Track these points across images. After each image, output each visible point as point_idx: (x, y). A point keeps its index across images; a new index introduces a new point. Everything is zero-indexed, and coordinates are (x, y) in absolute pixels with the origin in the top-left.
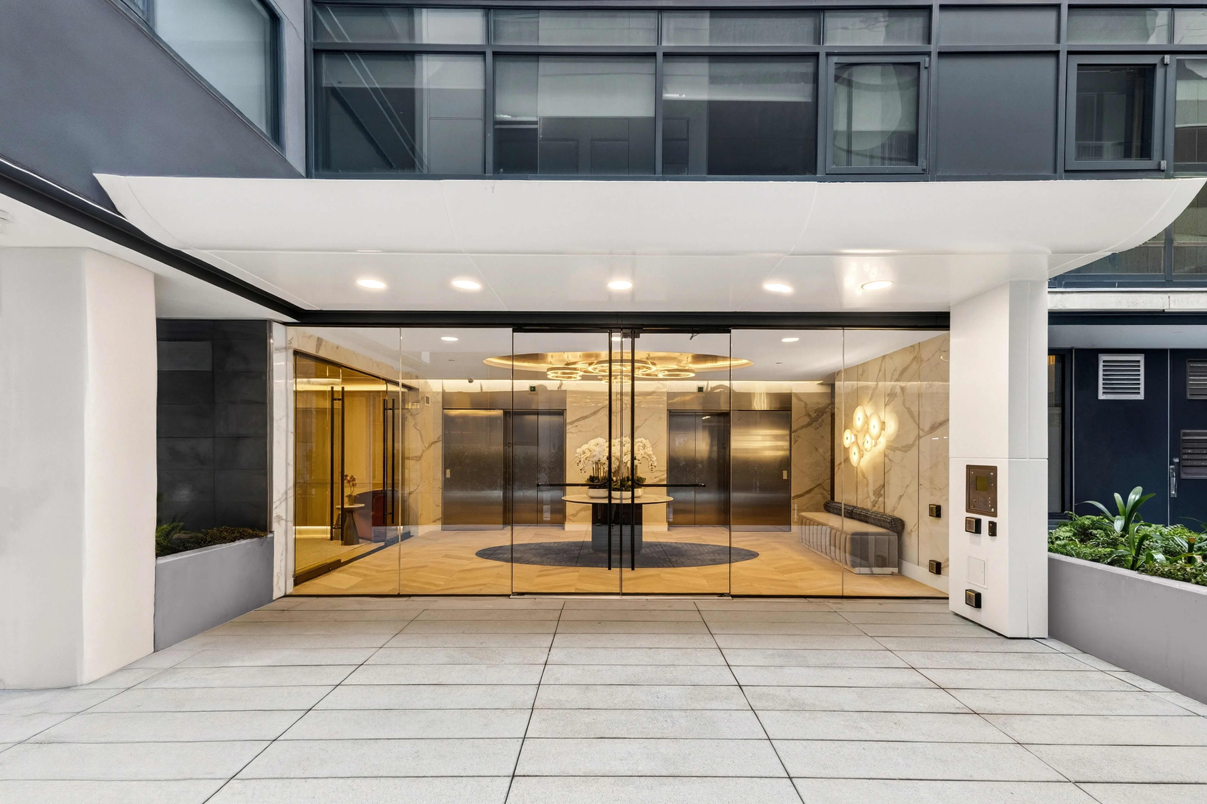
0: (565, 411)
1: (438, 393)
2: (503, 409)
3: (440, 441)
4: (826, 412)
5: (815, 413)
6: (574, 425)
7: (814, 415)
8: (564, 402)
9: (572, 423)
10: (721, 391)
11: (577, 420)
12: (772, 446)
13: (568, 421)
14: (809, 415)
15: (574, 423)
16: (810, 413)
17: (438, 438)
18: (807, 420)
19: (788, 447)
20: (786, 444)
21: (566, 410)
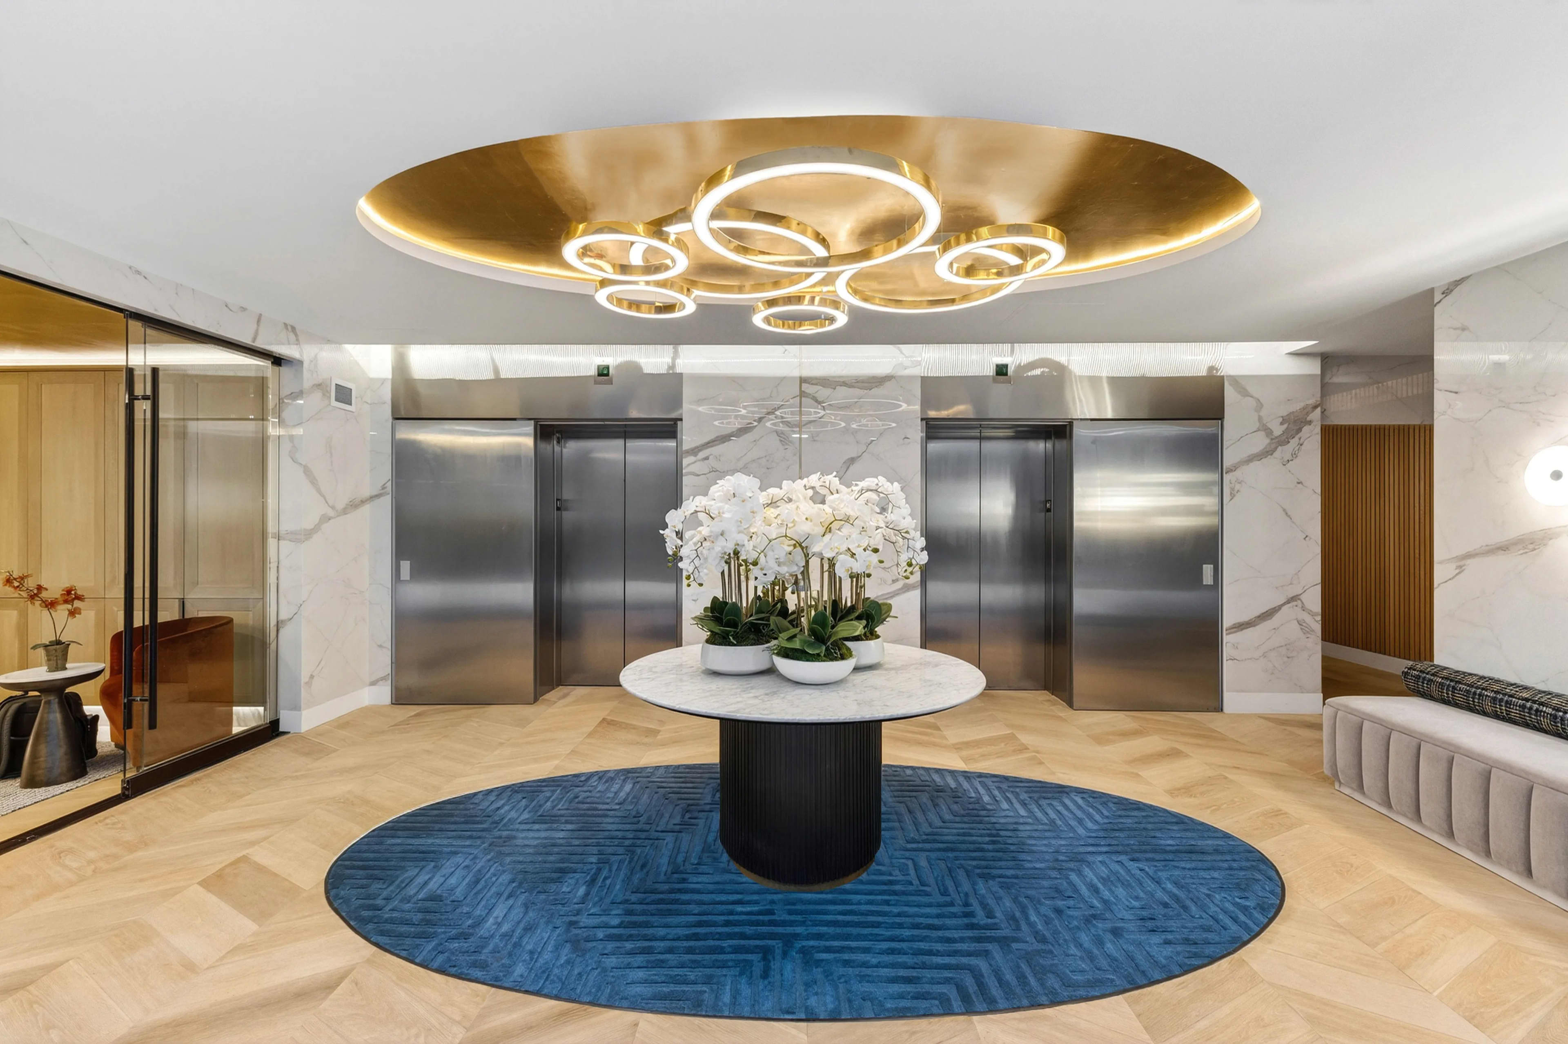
0: (679, 423)
1: (383, 381)
2: (536, 420)
3: (387, 494)
4: (1310, 422)
5: (1282, 424)
6: (702, 455)
7: (1278, 430)
8: (676, 401)
9: (694, 451)
10: (1043, 372)
11: (708, 443)
12: (1177, 507)
13: (686, 447)
14: (1268, 432)
15: (700, 450)
16: (1269, 425)
17: (383, 487)
18: (1260, 442)
19: (1217, 508)
20: (1209, 502)
21: (681, 420)
